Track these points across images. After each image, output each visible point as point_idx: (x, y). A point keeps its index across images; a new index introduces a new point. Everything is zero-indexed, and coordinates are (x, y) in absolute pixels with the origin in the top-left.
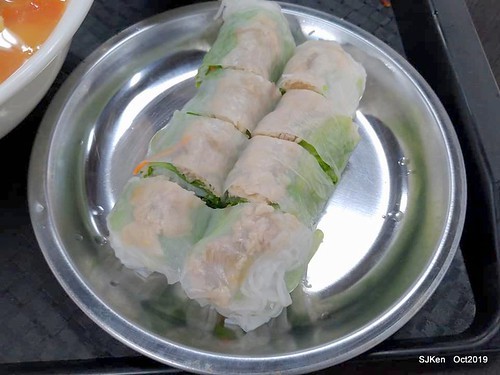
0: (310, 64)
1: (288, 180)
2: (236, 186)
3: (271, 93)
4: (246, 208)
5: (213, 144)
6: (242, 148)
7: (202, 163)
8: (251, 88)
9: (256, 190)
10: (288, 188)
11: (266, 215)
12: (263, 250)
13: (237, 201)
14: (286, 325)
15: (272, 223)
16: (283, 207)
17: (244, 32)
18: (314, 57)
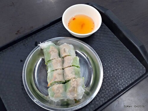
0: (65, 51)
1: (74, 73)
2: (67, 79)
3: (62, 59)
4: (71, 81)
5: (59, 74)
6: (63, 72)
7: (60, 78)
8: (59, 61)
9: (71, 77)
10: (75, 74)
11: (75, 80)
12: (77, 86)
13: (68, 81)
15: (77, 81)
16: (76, 78)
17: (51, 52)
18: (64, 49)
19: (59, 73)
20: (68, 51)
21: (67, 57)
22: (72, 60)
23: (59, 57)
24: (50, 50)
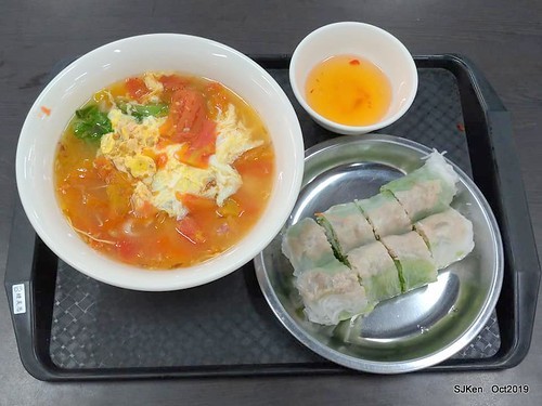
1: (375, 272)
2: (352, 257)
3: (407, 226)
4: (347, 270)
5: (356, 231)
6: (370, 242)
7: (344, 235)
9: (358, 266)
10: (373, 276)
11: (353, 280)
12: (340, 293)
13: (348, 264)
14: (330, 333)
15: (352, 285)
16: (363, 283)
17: (420, 186)
18: (445, 224)
19: (360, 229)
20: (442, 237)
21: (421, 238)
22: (417, 254)
23: (412, 215)
24: (428, 183)
